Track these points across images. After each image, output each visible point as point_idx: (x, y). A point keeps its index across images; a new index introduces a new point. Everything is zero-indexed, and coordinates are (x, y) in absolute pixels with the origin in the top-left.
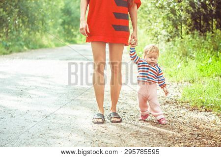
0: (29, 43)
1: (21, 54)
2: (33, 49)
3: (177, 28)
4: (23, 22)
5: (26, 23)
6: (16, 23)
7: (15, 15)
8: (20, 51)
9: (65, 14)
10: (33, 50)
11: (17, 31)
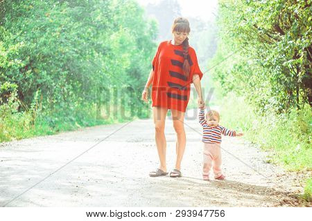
0: (83, 118)
1: (71, 133)
2: (87, 126)
3: (291, 93)
4: (74, 89)
5: (79, 90)
6: (64, 91)
7: (63, 79)
8: (70, 130)
9: (131, 77)
10: (88, 128)
11: (65, 101)
